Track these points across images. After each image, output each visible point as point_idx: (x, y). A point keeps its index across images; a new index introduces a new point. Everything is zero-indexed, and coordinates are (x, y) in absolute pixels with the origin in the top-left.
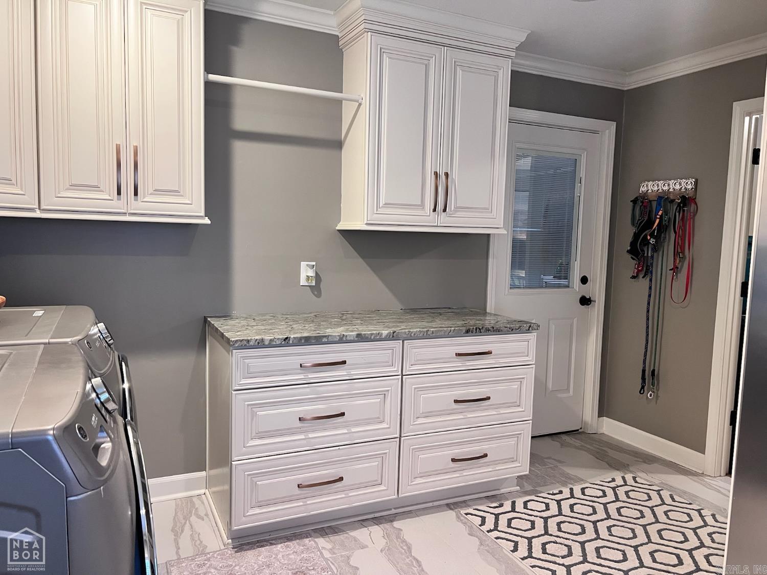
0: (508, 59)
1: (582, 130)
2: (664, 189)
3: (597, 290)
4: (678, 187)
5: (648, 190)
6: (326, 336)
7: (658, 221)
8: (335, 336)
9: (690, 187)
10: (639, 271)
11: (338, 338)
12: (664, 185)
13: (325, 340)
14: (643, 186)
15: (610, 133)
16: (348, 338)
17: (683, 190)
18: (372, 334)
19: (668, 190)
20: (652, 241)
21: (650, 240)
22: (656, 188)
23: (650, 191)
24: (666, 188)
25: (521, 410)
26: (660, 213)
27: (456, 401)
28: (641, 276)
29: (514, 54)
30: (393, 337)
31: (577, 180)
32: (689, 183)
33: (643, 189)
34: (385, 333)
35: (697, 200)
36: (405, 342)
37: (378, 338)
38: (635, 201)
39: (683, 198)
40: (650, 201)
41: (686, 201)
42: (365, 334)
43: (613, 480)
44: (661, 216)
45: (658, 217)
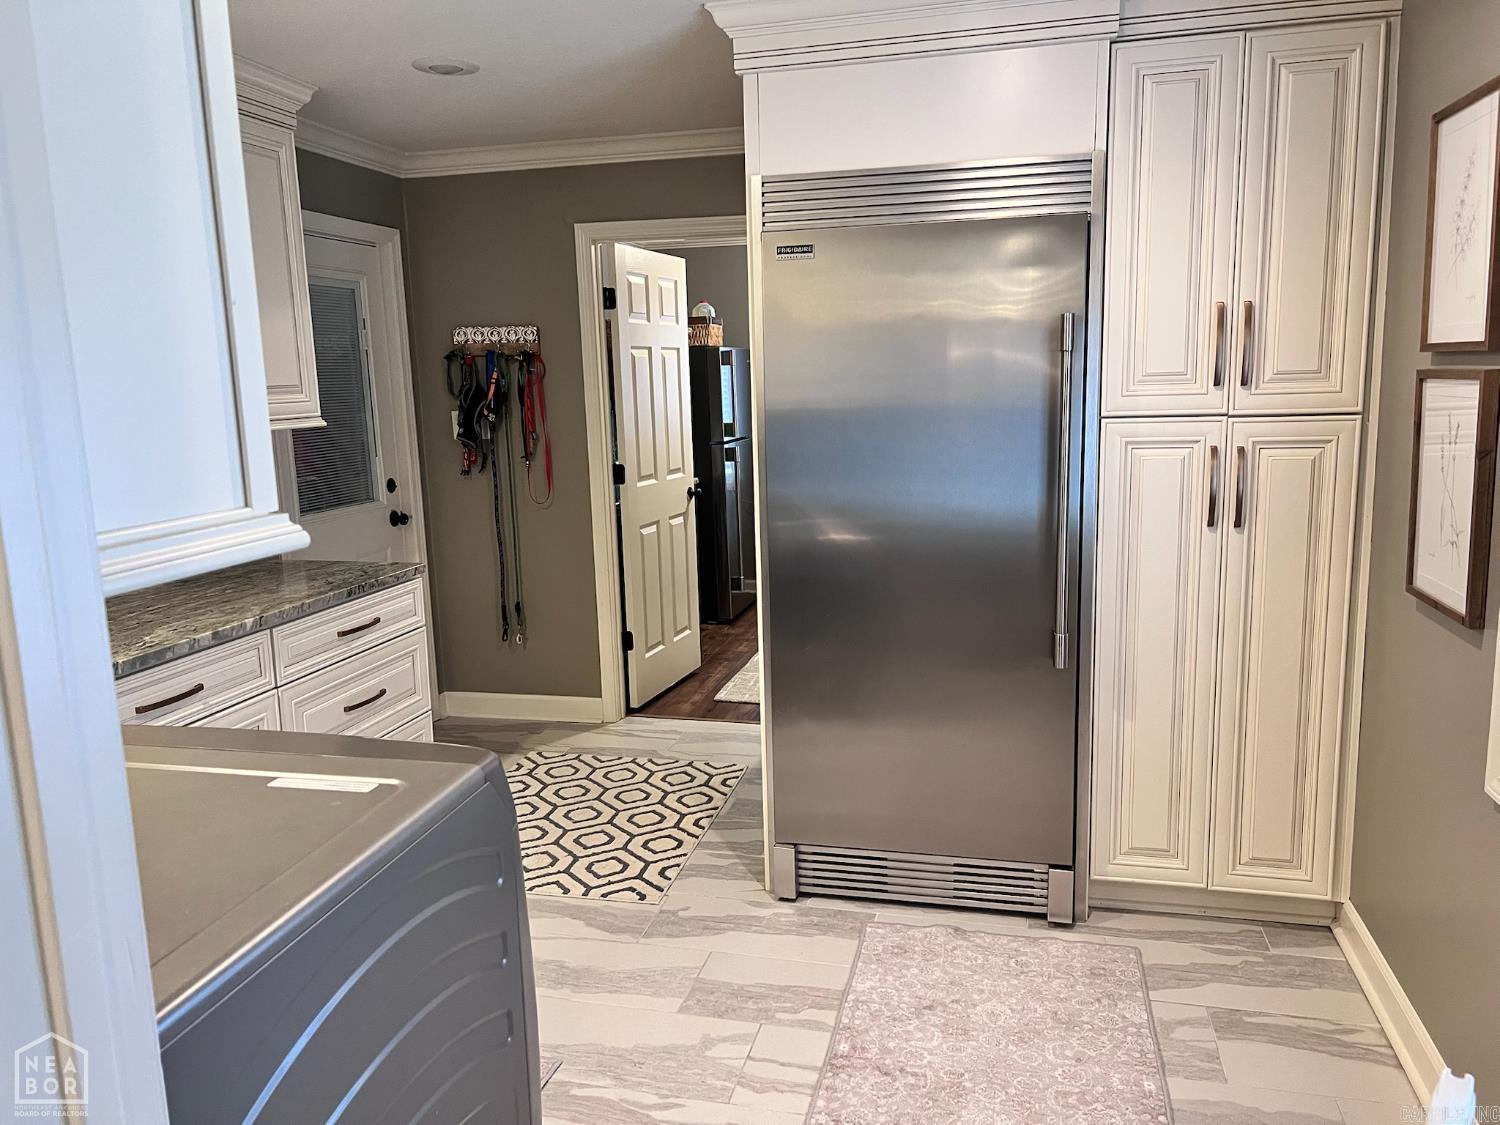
0: (290, 131)
1: (357, 242)
2: (493, 339)
3: (411, 499)
4: (513, 338)
5: (467, 341)
6: (169, 648)
7: (493, 387)
8: (183, 644)
9: (530, 338)
10: (471, 463)
11: (187, 646)
12: (492, 333)
13: (169, 655)
14: (459, 333)
15: (394, 246)
16: (202, 644)
17: (522, 341)
18: (233, 628)
19: (500, 341)
20: (492, 417)
21: (488, 415)
22: (479, 338)
23: (471, 342)
24: (495, 338)
25: (418, 698)
26: (495, 375)
27: (348, 709)
28: (475, 470)
29: (294, 123)
30: (260, 626)
31: (360, 325)
32: (529, 332)
33: (459, 338)
34: (249, 621)
35: (544, 356)
36: (274, 630)
37: (242, 633)
38: (450, 357)
39: (525, 353)
40: (474, 357)
41: (529, 358)
42: (224, 630)
43: (520, 766)
44: (497, 380)
45: (493, 381)
